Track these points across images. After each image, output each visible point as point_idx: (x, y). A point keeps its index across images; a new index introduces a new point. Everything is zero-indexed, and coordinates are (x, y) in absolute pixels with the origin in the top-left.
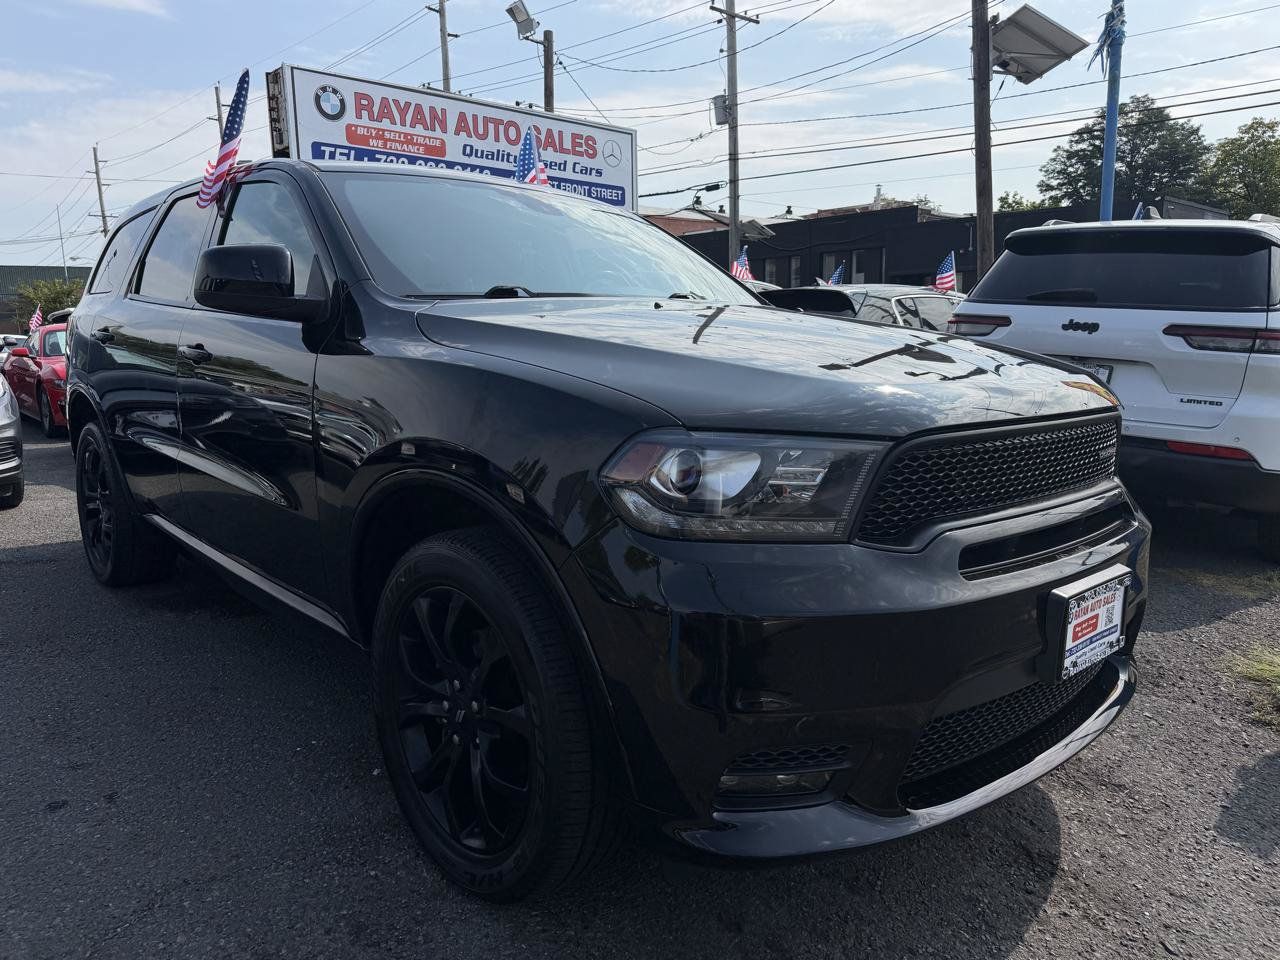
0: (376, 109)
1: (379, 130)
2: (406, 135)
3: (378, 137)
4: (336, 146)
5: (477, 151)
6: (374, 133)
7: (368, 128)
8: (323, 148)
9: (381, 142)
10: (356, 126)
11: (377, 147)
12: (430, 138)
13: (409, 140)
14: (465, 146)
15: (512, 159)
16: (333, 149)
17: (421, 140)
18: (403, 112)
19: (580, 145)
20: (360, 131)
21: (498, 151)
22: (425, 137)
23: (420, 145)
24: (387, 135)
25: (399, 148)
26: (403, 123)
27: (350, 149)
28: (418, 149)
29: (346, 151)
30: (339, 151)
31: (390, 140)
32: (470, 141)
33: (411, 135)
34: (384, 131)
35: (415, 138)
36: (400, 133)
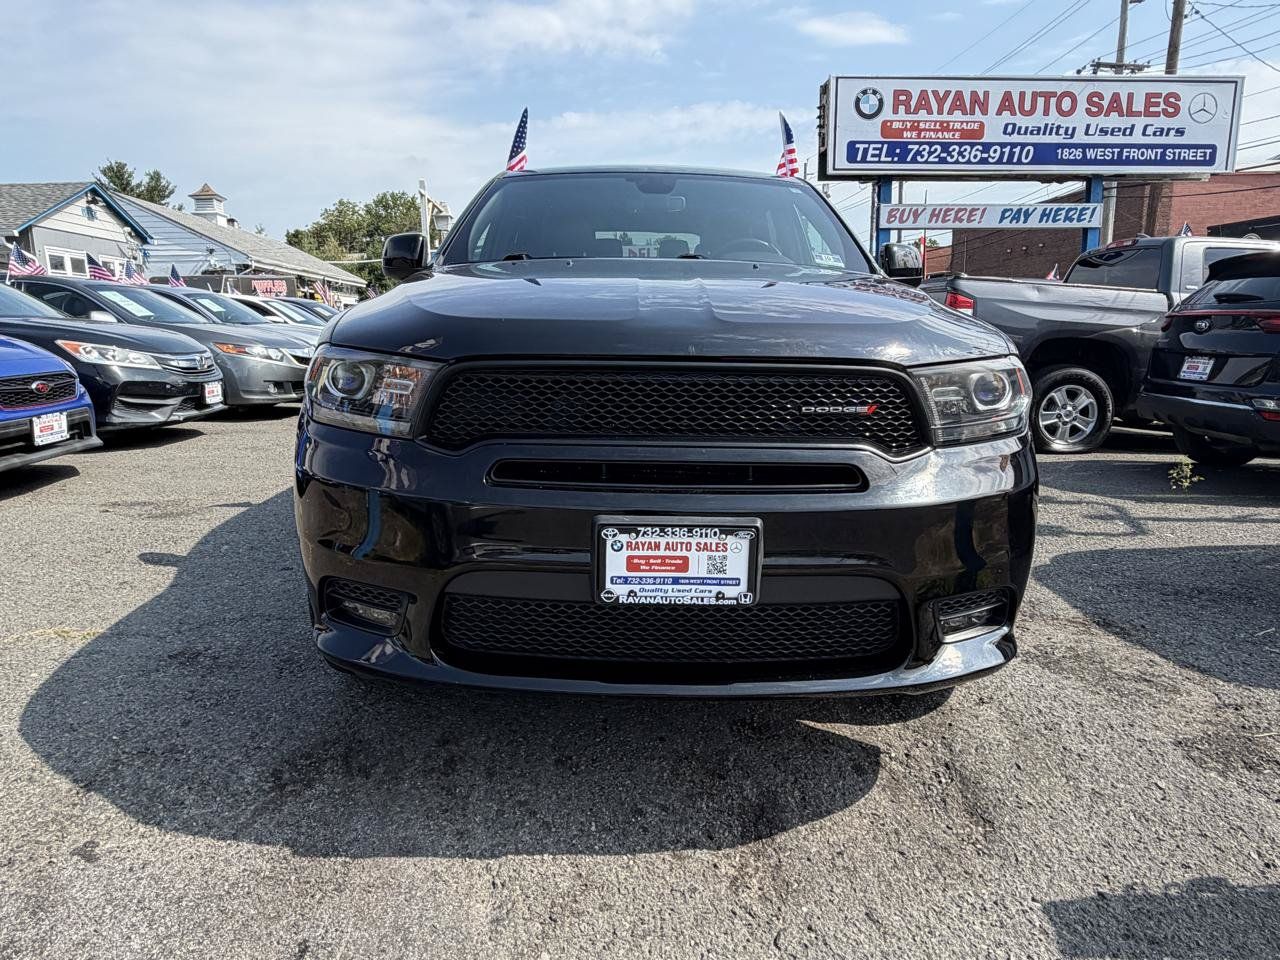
0: (913, 103)
1: (915, 122)
2: (942, 123)
3: (912, 129)
4: (869, 143)
5: (1020, 128)
6: (909, 125)
7: (904, 121)
8: (857, 146)
9: (914, 134)
10: (892, 122)
11: (911, 138)
12: (967, 122)
13: (945, 127)
14: (1007, 126)
15: (1062, 131)
16: (867, 146)
17: (957, 126)
18: (941, 101)
19: (1157, 104)
20: (896, 125)
21: (1046, 125)
22: (962, 122)
23: (957, 130)
24: (922, 125)
25: (933, 136)
26: (940, 112)
27: (883, 143)
28: (953, 135)
29: (880, 146)
30: (872, 146)
31: (925, 130)
32: (1012, 120)
33: (948, 122)
34: (919, 122)
35: (951, 124)
36: (936, 122)
